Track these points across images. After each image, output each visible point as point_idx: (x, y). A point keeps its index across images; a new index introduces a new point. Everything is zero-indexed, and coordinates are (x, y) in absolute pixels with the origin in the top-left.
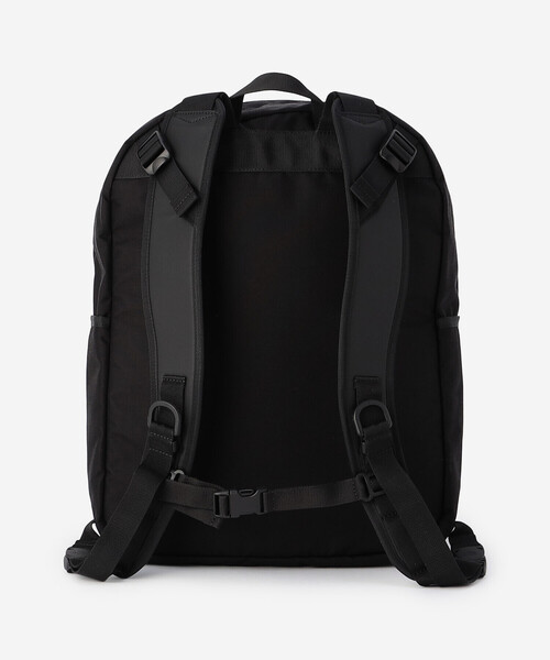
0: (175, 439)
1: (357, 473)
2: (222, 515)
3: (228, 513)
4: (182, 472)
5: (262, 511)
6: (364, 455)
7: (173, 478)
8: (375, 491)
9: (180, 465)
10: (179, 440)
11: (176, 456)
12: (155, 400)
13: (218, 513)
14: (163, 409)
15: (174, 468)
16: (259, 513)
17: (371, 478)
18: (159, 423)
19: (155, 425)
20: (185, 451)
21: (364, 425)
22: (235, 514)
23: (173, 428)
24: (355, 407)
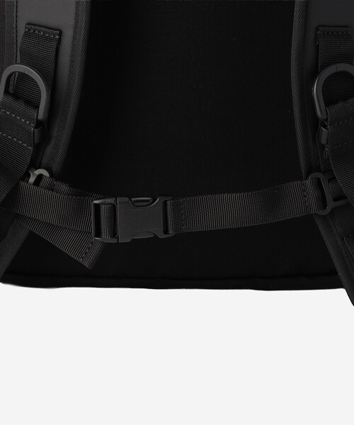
0: (39, 124)
1: (308, 174)
2: (106, 238)
3: (114, 234)
4: (45, 173)
5: (166, 232)
6: (323, 147)
7: (32, 180)
8: (335, 200)
9: (45, 160)
10: (45, 127)
11: (39, 148)
12: (11, 64)
13: (98, 234)
14: (22, 76)
15: (35, 164)
16: (162, 236)
17: (329, 181)
18: (16, 96)
19: (10, 100)
20: (53, 142)
21: (329, 102)
22: (124, 238)
23: (37, 107)
24: (315, 73)
